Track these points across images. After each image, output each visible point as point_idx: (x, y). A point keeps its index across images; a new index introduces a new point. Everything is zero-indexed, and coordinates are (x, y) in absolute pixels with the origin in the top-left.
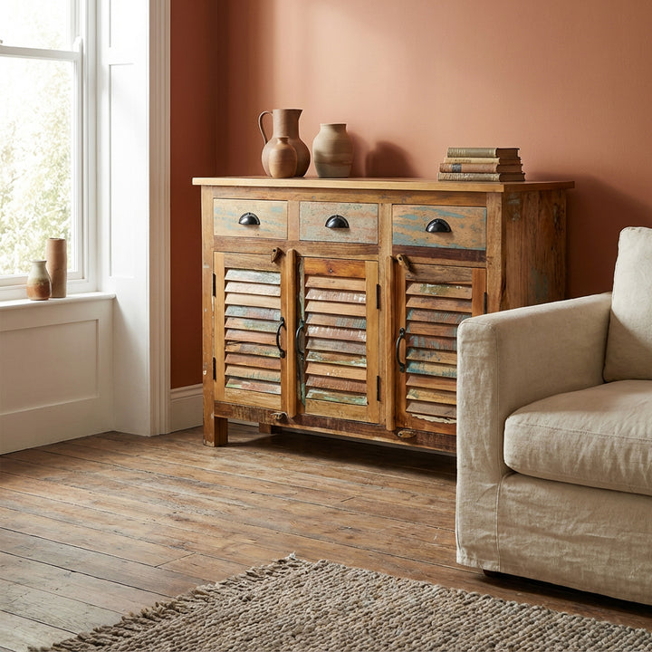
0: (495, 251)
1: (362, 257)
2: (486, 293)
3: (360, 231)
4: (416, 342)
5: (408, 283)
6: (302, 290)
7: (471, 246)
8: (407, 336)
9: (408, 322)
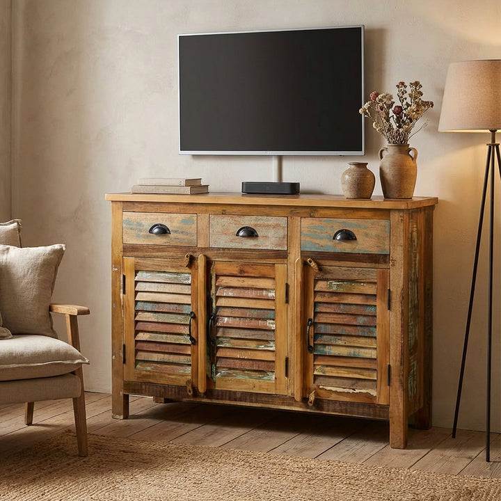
0: (398, 255)
1: (272, 261)
2: (389, 290)
3: (269, 239)
4: (322, 329)
5: (316, 281)
6: (213, 288)
7: (375, 251)
8: (315, 324)
9: (316, 313)
